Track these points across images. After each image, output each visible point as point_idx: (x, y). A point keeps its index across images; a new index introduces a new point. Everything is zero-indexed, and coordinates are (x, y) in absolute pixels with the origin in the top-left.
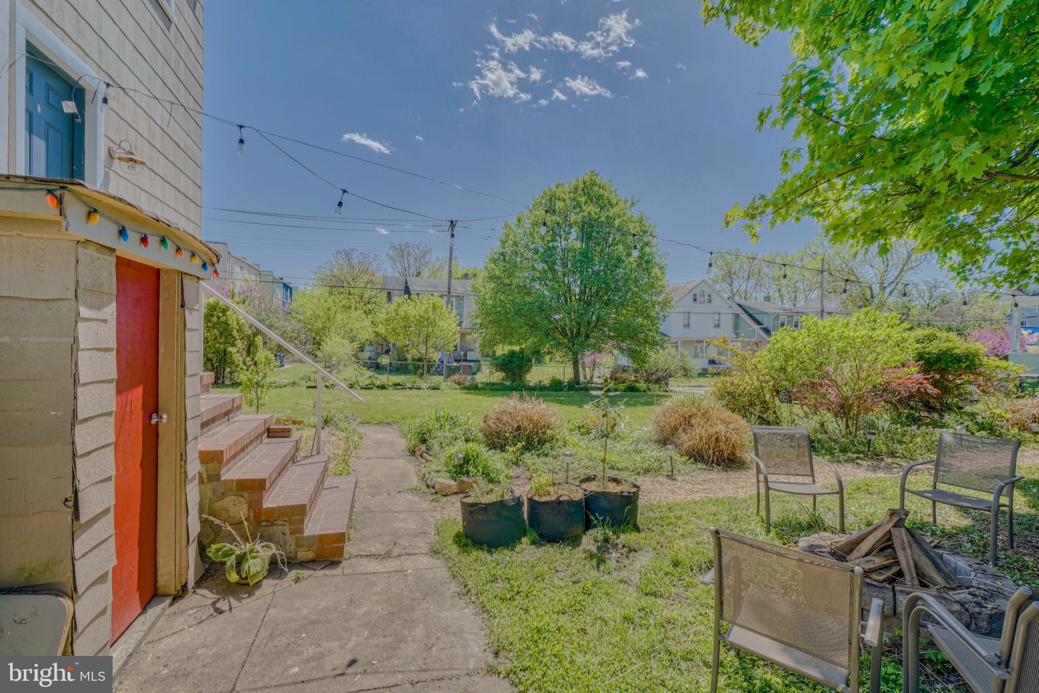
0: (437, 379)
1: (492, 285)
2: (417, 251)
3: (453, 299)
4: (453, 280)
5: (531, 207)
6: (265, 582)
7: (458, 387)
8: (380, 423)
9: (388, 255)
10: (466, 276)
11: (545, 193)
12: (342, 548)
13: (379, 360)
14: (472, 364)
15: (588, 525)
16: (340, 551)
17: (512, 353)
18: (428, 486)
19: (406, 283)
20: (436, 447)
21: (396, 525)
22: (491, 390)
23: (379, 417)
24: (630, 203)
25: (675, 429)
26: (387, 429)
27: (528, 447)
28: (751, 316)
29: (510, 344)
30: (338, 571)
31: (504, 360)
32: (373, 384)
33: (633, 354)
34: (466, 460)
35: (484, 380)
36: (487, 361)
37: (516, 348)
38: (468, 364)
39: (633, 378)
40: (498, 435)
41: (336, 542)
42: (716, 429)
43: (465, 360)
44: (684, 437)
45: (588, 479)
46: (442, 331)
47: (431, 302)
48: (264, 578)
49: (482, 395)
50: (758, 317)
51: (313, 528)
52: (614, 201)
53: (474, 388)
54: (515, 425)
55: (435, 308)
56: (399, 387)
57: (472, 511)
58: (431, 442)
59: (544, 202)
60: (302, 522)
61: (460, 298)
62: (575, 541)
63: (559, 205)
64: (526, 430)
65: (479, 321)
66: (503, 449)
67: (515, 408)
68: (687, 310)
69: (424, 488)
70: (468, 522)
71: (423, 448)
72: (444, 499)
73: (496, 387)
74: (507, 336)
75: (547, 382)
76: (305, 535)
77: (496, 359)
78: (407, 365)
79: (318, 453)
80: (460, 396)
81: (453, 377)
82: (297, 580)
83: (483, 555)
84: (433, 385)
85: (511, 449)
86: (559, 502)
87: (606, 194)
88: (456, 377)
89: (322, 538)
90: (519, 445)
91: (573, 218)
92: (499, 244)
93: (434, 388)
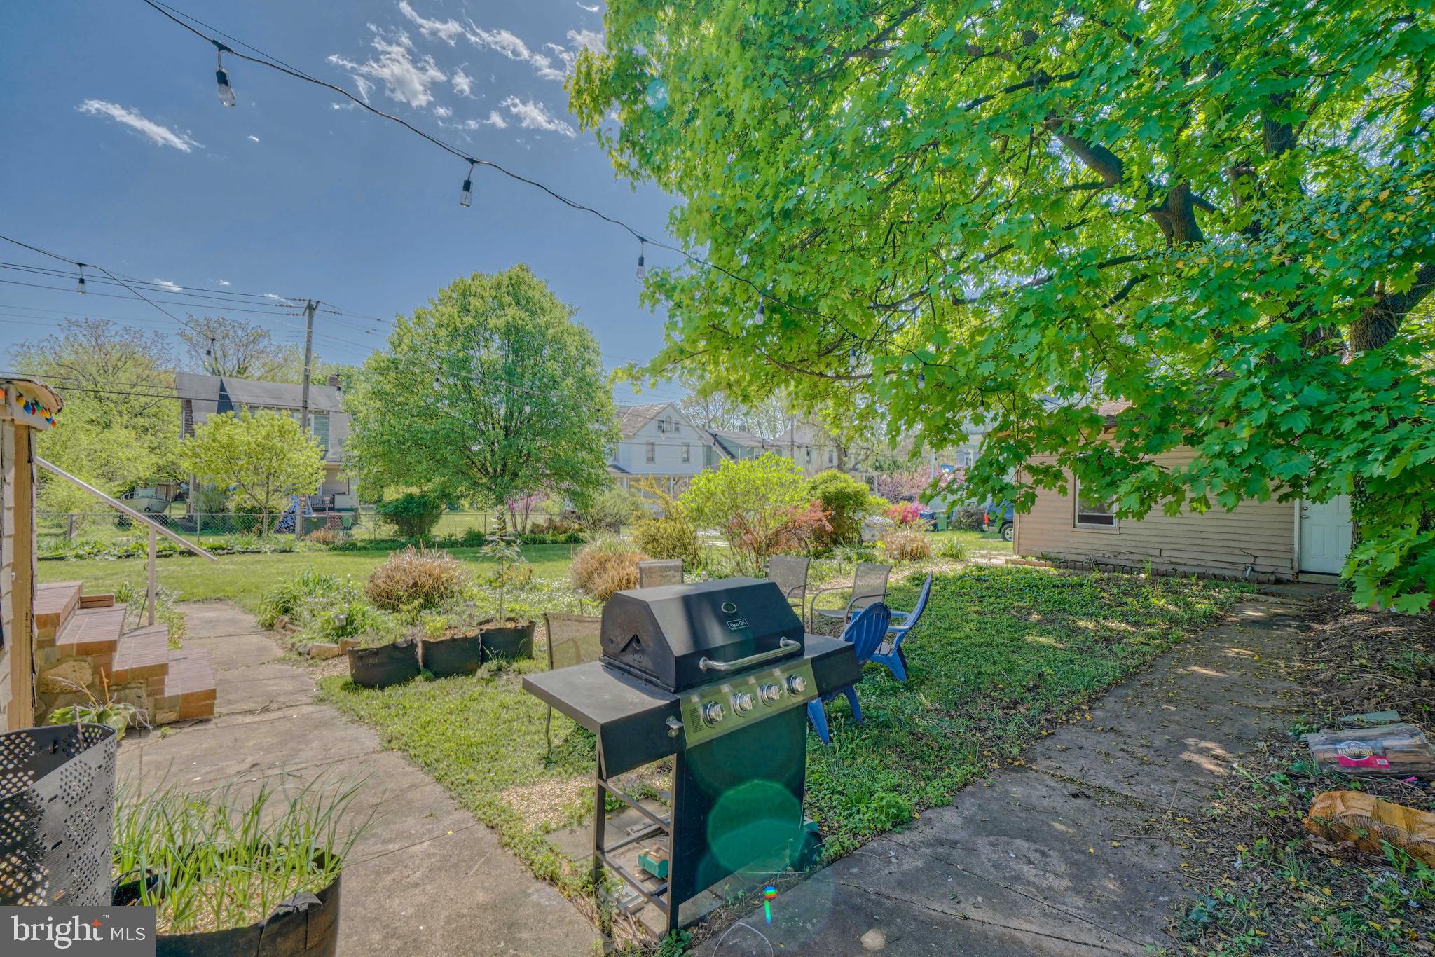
0: (286, 538)
1: (378, 404)
2: (240, 332)
3: (312, 416)
4: (312, 388)
5: (437, 302)
6: (124, 742)
7: (323, 547)
8: (205, 600)
9: (183, 334)
10: (333, 381)
11: (456, 286)
12: (211, 706)
13: (166, 512)
14: (343, 514)
15: (484, 658)
16: (210, 709)
17: (410, 499)
18: (300, 654)
19: (222, 388)
20: (306, 615)
21: (269, 689)
22: (378, 549)
23: (200, 592)
24: (567, 310)
25: (590, 575)
26: (219, 606)
27: (425, 606)
28: (725, 449)
29: (407, 484)
30: (210, 726)
31: (397, 507)
32: (172, 549)
33: (574, 495)
34: (350, 621)
35: (366, 537)
36: (369, 509)
37: (415, 491)
38: (336, 514)
39: (577, 527)
40: (389, 595)
41: (205, 700)
42: (628, 570)
43: (331, 509)
44: (597, 580)
45: (488, 621)
46: (296, 467)
47: (276, 423)
48: (123, 738)
49: (364, 556)
50: (732, 450)
51: (174, 687)
52: (547, 306)
53: (351, 548)
54: (411, 582)
55: (282, 432)
56: (220, 552)
57: (360, 657)
58: (297, 610)
59: (455, 295)
60: (162, 682)
61: (322, 414)
62: (470, 673)
63: (475, 303)
64: (424, 586)
65: (356, 453)
66: (395, 609)
67: (411, 563)
68: (651, 440)
69: (294, 656)
70: (358, 668)
71: (286, 618)
72: (324, 663)
73: (385, 545)
74: (401, 473)
75: (460, 535)
76: (166, 695)
77: (384, 506)
78: (224, 520)
79: (151, 624)
80: (328, 559)
81: (315, 534)
82: (164, 737)
83: (376, 693)
84: (281, 546)
85: (405, 608)
86: (453, 640)
87: (537, 295)
88: (321, 534)
89: (187, 698)
90: (416, 603)
91: (493, 322)
92: (388, 346)
93: (285, 551)
